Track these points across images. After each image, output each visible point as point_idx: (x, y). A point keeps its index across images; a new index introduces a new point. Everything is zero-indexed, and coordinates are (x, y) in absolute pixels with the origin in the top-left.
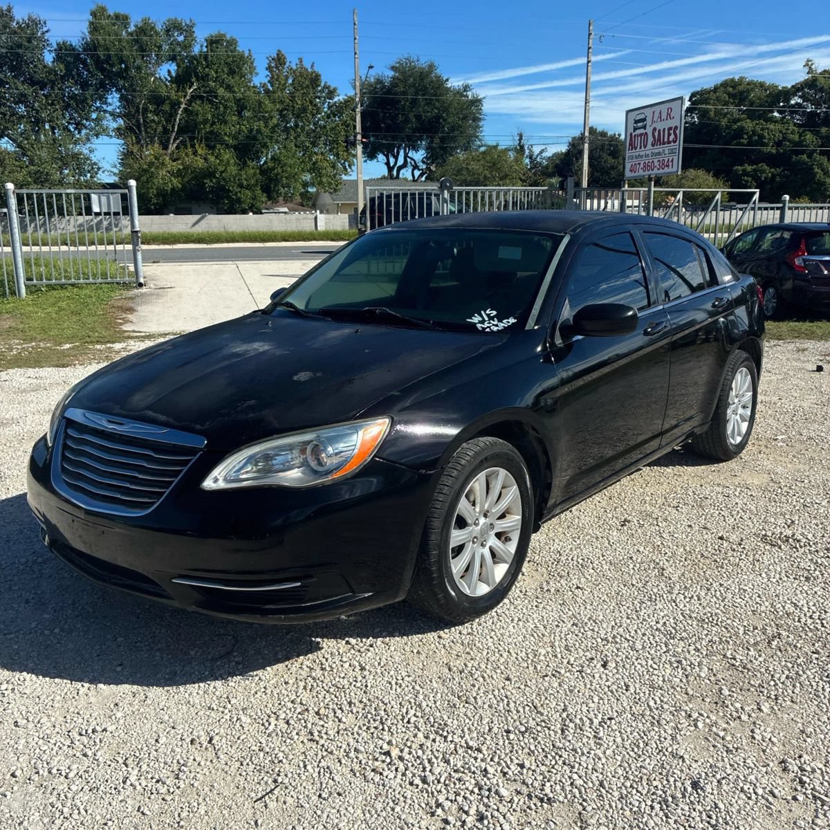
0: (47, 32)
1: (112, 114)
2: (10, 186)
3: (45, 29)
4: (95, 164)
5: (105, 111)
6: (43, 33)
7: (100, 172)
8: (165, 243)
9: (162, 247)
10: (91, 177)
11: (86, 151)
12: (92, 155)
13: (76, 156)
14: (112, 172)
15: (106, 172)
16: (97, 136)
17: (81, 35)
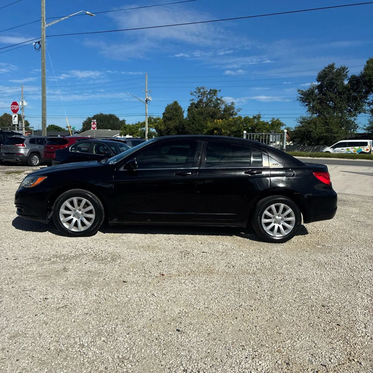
0: (348, 72)
1: (368, 103)
2: (245, 132)
3: (347, 71)
4: (356, 125)
5: (366, 103)
6: (346, 72)
7: (358, 128)
8: (351, 158)
9: (349, 160)
10: (353, 131)
11: (353, 120)
12: (355, 121)
13: (348, 122)
14: (363, 128)
15: (360, 129)
16: (360, 113)
17: (361, 72)
